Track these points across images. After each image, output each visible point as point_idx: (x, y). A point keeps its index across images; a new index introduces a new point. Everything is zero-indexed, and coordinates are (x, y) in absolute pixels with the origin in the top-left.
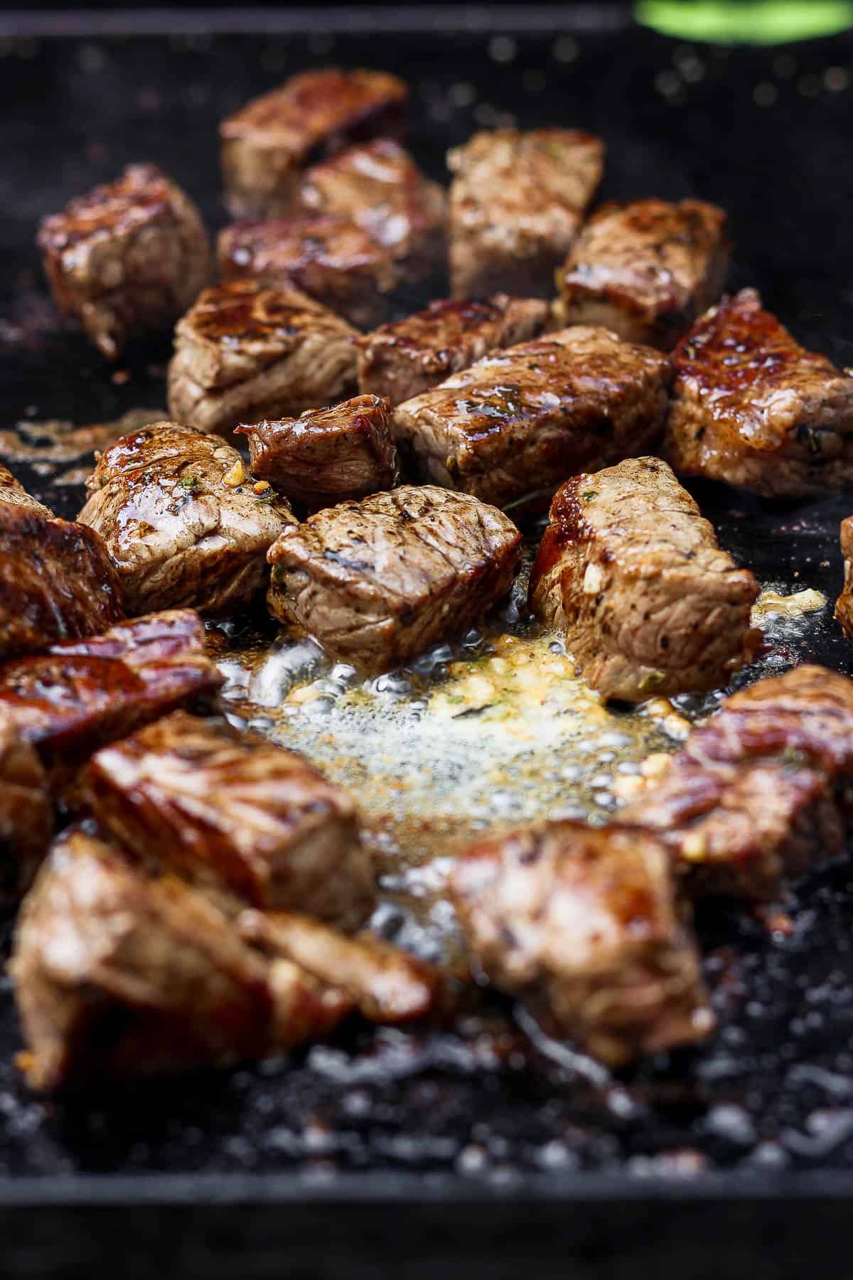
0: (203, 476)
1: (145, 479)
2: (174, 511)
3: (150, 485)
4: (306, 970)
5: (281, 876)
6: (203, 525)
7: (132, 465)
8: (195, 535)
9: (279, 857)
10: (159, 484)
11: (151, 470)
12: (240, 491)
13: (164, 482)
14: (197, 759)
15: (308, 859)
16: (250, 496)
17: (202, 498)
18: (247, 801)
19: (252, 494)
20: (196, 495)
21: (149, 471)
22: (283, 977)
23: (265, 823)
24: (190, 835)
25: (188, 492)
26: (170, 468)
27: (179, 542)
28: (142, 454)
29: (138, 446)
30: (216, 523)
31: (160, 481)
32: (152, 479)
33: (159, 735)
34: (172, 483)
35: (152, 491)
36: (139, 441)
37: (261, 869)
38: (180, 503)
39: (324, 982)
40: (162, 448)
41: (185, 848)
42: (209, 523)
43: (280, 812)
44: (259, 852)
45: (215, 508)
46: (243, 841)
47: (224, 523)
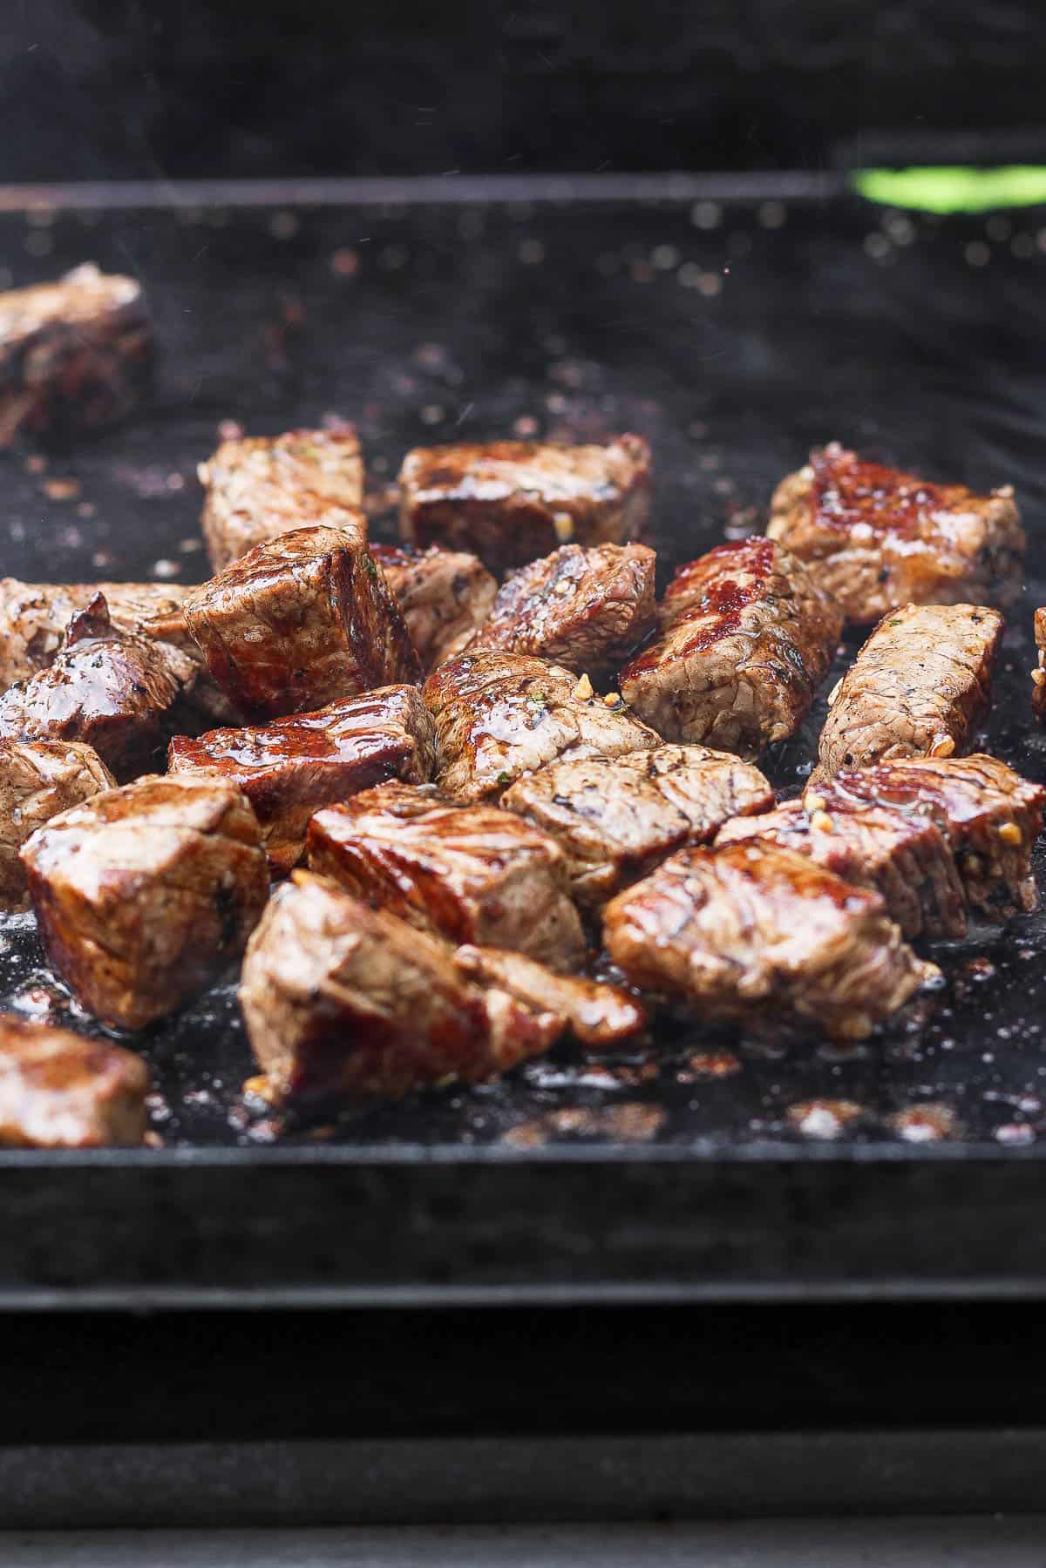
0: (550, 691)
1: (489, 699)
2: (531, 726)
3: (497, 705)
4: (521, 997)
5: (493, 915)
6: (563, 736)
7: (466, 689)
8: (558, 748)
9: (488, 894)
10: (506, 702)
11: (491, 690)
12: (592, 704)
13: (511, 700)
14: (409, 816)
15: (517, 899)
16: (603, 709)
17: (556, 711)
18: (459, 849)
19: (603, 706)
20: (550, 708)
21: (490, 692)
22: (497, 1004)
23: (476, 865)
24: (406, 883)
25: (543, 706)
26: (513, 687)
27: (542, 755)
28: (473, 677)
29: (466, 671)
30: (578, 733)
31: (507, 699)
32: (497, 699)
33: (375, 797)
34: (521, 700)
35: (500, 709)
36: (466, 666)
37: (472, 906)
38: (536, 717)
39: (537, 1008)
40: (492, 670)
41: (401, 893)
42: (571, 734)
43: (492, 858)
44: (469, 891)
45: (572, 721)
46: (455, 882)
47: (585, 736)
